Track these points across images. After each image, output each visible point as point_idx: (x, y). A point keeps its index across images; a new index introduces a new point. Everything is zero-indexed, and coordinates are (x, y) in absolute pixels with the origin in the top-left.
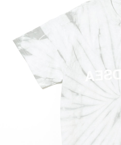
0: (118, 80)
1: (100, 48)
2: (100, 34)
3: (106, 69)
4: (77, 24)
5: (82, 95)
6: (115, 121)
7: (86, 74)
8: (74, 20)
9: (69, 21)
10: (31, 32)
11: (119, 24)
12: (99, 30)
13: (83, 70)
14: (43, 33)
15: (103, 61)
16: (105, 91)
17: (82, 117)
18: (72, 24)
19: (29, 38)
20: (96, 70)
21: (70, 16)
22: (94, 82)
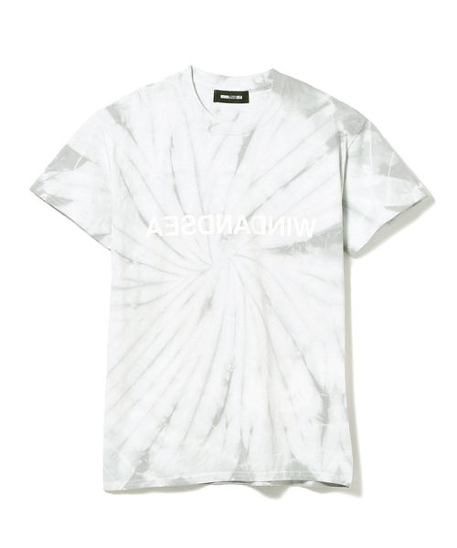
0: (208, 235)
1: (173, 174)
2: (172, 146)
3: (185, 214)
4: (128, 126)
5: (140, 263)
6: (203, 314)
7: (147, 224)
8: (123, 120)
9: (113, 121)
10: (54, 162)
11: (209, 128)
12: (172, 139)
13: (141, 216)
14: (78, 155)
15: (179, 199)
16: (182, 257)
17: (139, 305)
18: (119, 128)
19: (56, 173)
20: (166, 215)
21: (114, 111)
22: (161, 238)
